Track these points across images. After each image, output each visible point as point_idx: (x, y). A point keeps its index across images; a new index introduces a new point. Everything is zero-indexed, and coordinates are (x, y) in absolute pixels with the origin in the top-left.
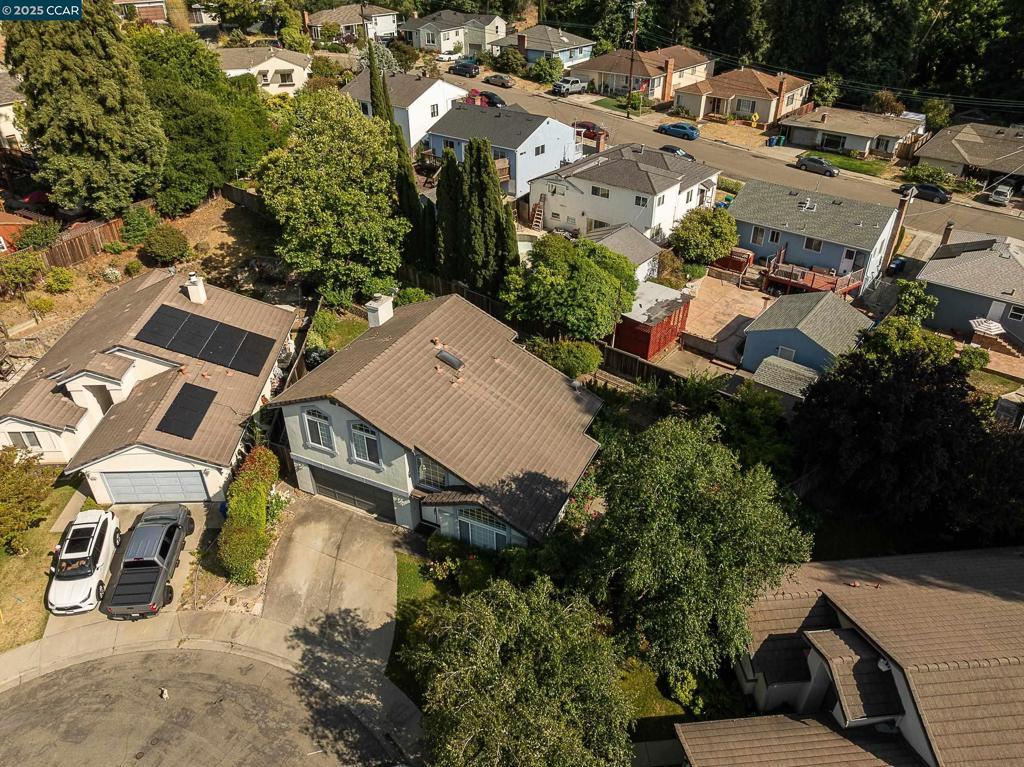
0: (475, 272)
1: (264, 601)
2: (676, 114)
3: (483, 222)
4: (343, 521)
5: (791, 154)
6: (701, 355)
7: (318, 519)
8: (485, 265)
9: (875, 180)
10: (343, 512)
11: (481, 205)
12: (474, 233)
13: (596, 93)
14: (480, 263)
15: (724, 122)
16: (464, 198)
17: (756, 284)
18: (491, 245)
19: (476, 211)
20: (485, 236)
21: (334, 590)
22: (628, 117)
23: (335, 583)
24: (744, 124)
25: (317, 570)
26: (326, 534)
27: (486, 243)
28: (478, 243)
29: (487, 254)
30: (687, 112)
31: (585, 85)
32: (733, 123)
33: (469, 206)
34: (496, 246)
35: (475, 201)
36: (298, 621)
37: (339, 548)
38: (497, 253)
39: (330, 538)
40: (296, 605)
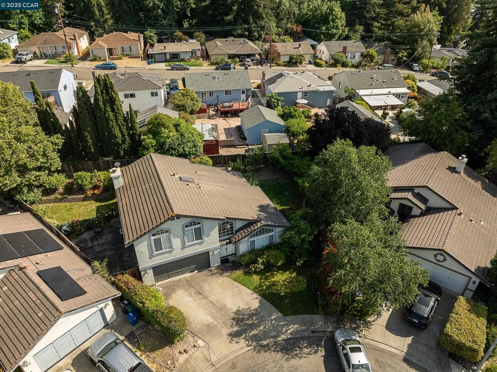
0: (118, 148)
1: (200, 338)
2: (94, 60)
3: (116, 119)
4: (185, 283)
5: (162, 66)
6: (229, 147)
7: (174, 291)
8: (124, 142)
9: (203, 68)
10: (180, 280)
11: (113, 110)
12: (112, 127)
13: (40, 59)
14: (120, 142)
15: (120, 59)
16: (100, 109)
17: (216, 115)
18: (124, 130)
19: (111, 114)
20: (119, 126)
21: (222, 308)
22: (72, 66)
23: (219, 306)
24: (129, 58)
25: (204, 308)
26: (186, 293)
27: (120, 130)
28: (117, 132)
29: (123, 136)
30: (100, 58)
31: (32, 55)
32: (124, 58)
33: (105, 114)
34: (127, 130)
35: (109, 109)
36: (226, 331)
37: (200, 294)
38: (129, 134)
39: (190, 294)
40: (216, 327)
